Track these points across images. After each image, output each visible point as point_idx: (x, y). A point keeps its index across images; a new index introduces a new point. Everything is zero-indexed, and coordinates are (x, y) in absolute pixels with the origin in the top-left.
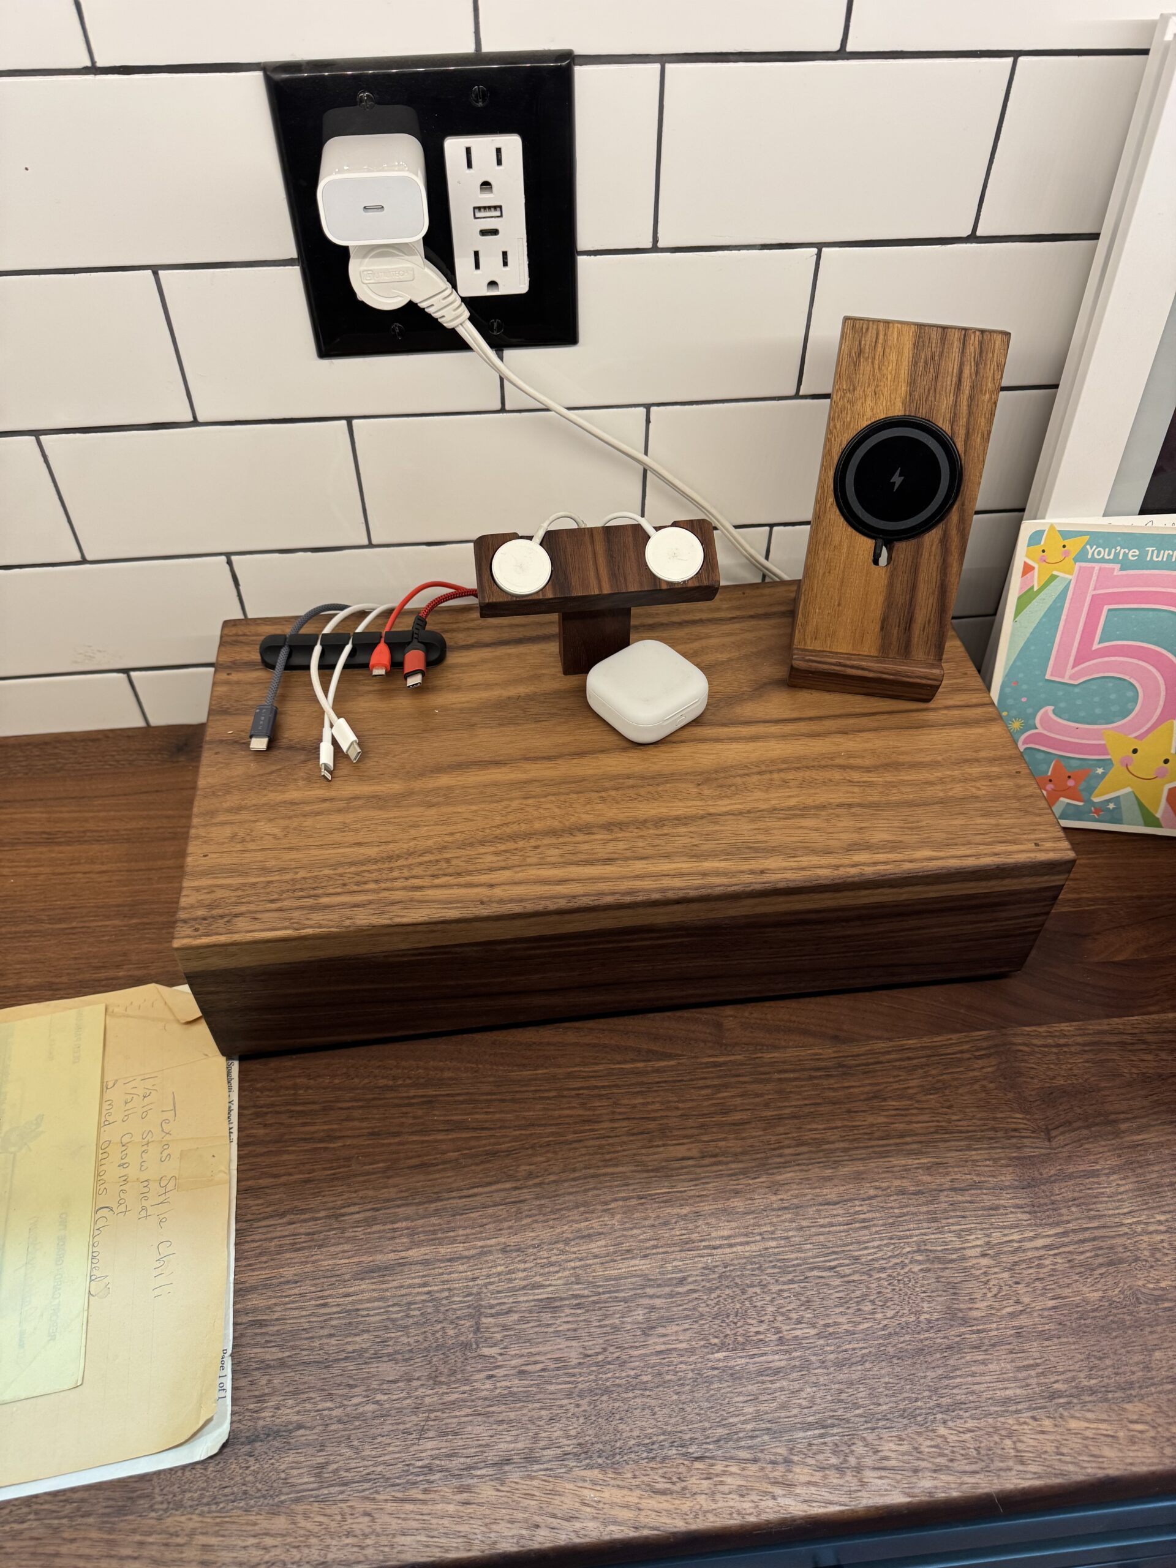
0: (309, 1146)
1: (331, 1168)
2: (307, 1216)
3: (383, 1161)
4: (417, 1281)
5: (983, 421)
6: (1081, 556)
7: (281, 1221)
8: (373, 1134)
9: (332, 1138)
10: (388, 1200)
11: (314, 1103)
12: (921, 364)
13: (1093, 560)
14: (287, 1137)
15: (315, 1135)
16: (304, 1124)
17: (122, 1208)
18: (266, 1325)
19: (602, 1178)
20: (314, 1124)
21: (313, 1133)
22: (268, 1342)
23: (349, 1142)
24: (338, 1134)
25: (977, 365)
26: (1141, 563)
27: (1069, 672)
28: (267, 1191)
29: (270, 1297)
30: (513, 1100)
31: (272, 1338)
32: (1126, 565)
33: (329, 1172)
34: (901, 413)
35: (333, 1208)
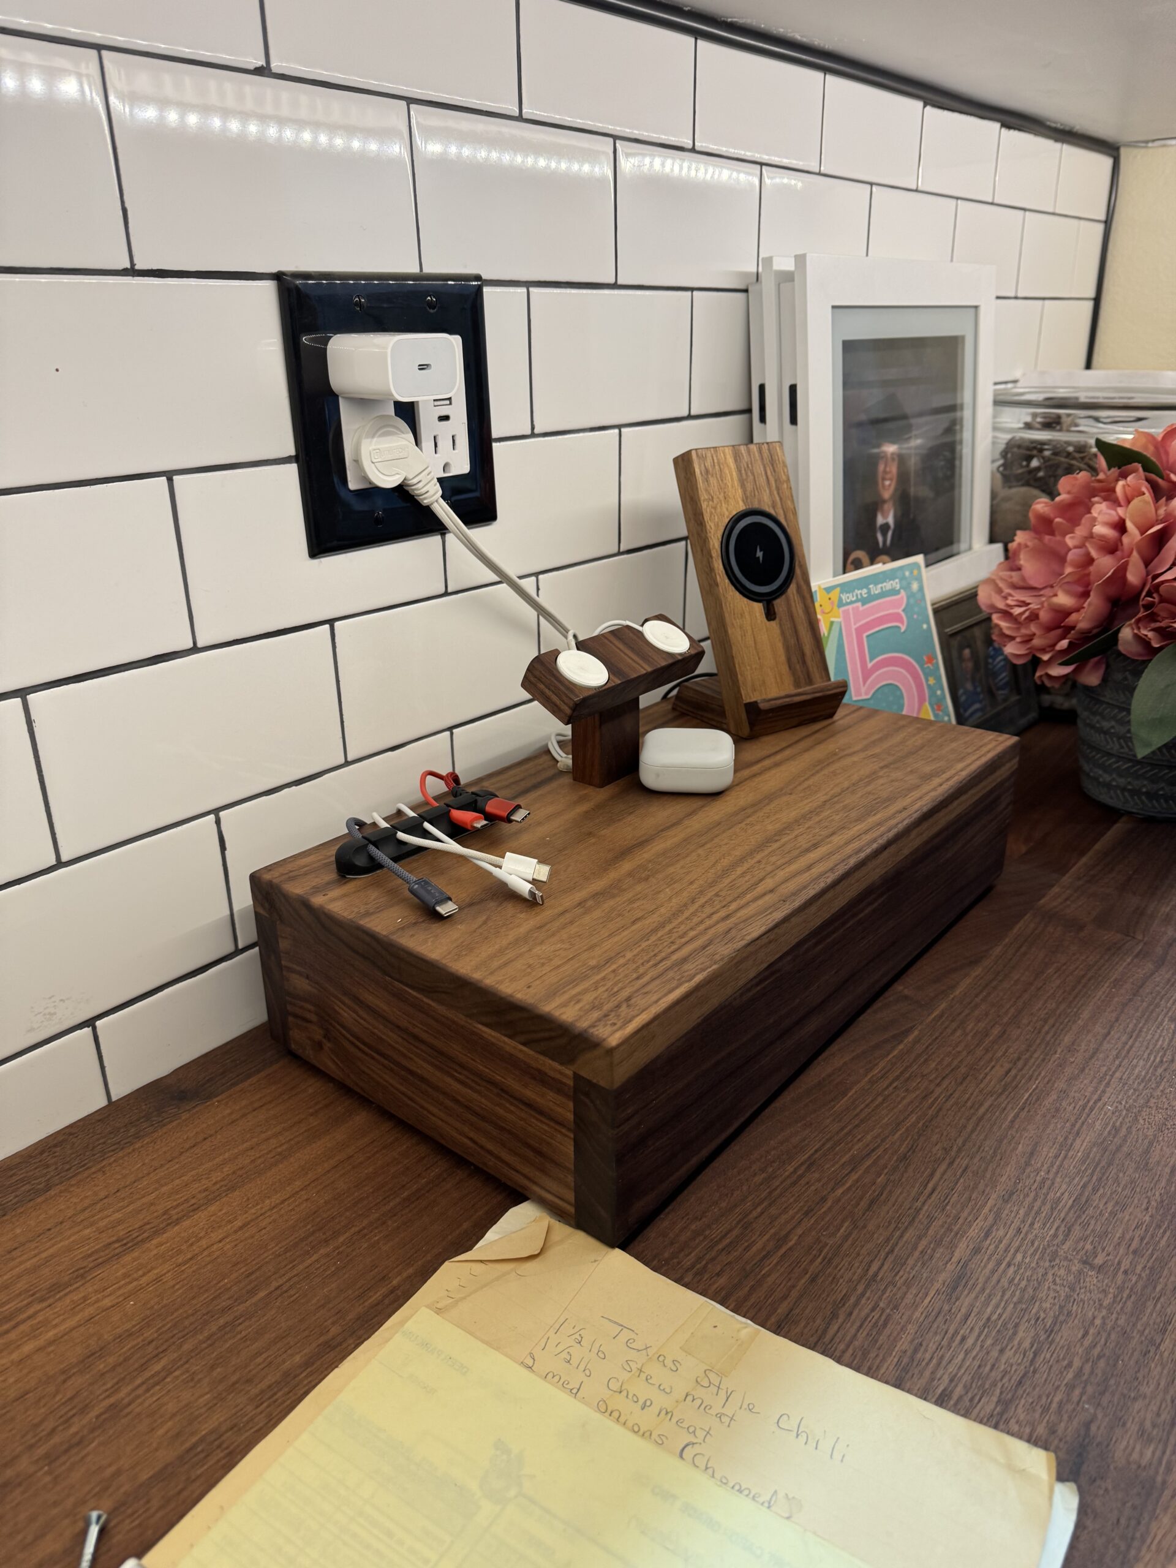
0: (775, 1259)
1: (815, 1257)
2: (853, 1300)
3: (843, 1221)
4: (990, 1266)
5: (789, 503)
6: (841, 604)
7: (840, 1320)
8: (806, 1214)
9: (782, 1240)
10: (888, 1240)
11: (730, 1231)
12: (743, 472)
13: (848, 604)
14: (748, 1268)
15: (768, 1249)
16: (747, 1249)
17: (700, 1434)
18: (952, 1392)
19: (987, 1117)
20: (754, 1243)
21: (763, 1248)
22: (971, 1400)
23: (799, 1231)
24: (783, 1233)
25: (772, 465)
26: (871, 598)
27: (863, 690)
28: (797, 1311)
29: (921, 1373)
30: (862, 1121)
31: (970, 1395)
32: (864, 601)
33: (819, 1260)
34: (744, 508)
35: (861, 1278)
